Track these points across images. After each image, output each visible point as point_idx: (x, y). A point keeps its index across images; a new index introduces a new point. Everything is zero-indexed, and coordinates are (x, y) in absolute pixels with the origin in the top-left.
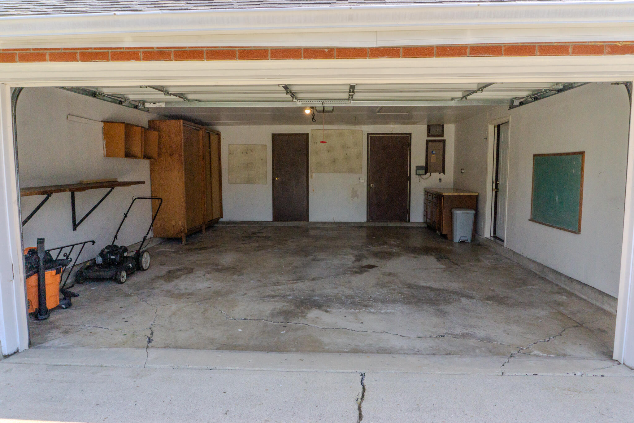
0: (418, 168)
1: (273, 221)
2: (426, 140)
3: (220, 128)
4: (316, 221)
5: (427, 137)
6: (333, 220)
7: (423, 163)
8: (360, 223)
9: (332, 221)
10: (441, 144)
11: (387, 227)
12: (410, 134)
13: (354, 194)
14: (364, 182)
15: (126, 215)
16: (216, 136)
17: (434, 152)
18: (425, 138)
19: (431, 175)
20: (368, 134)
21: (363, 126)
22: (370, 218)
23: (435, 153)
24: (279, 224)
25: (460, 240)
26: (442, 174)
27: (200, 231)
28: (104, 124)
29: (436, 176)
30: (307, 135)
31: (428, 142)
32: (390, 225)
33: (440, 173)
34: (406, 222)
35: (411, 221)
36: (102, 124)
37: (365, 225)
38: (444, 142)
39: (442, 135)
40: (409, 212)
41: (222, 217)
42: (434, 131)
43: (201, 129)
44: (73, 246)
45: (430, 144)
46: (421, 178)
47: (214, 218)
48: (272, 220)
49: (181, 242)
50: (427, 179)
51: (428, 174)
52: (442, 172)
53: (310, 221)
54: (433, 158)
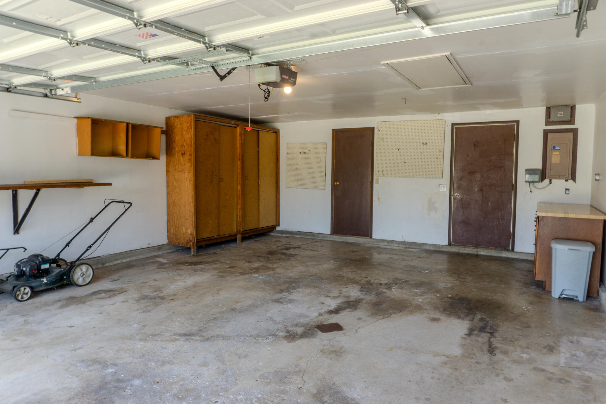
0: (530, 172)
1: (332, 234)
2: (544, 130)
3: (278, 125)
4: (381, 238)
5: (546, 125)
6: (403, 239)
7: (539, 166)
8: (439, 246)
9: (401, 240)
10: (571, 135)
11: (477, 256)
12: (518, 122)
13: (432, 207)
14: (445, 190)
15: (92, 220)
16: (274, 135)
17: (557, 148)
18: (541, 126)
19: (550, 182)
20: (453, 125)
21: (445, 114)
22: (454, 240)
23: (559, 150)
24: (337, 238)
25: (562, 294)
26: (571, 182)
27: (235, 240)
28: (77, 119)
29: (559, 184)
30: (373, 129)
31: (546, 133)
32: (482, 253)
33: (566, 181)
34: (508, 250)
35: (516, 250)
36: (76, 120)
37: (444, 250)
38: (575, 132)
39: (572, 121)
40: (513, 236)
41: (279, 225)
42: (559, 115)
43: (238, 125)
44: (8, 250)
45: (550, 135)
46: (535, 187)
47: (261, 226)
48: (330, 234)
49: (190, 253)
50: (544, 188)
51: (547, 181)
52: (570, 178)
53: (373, 237)
54: (555, 158)
